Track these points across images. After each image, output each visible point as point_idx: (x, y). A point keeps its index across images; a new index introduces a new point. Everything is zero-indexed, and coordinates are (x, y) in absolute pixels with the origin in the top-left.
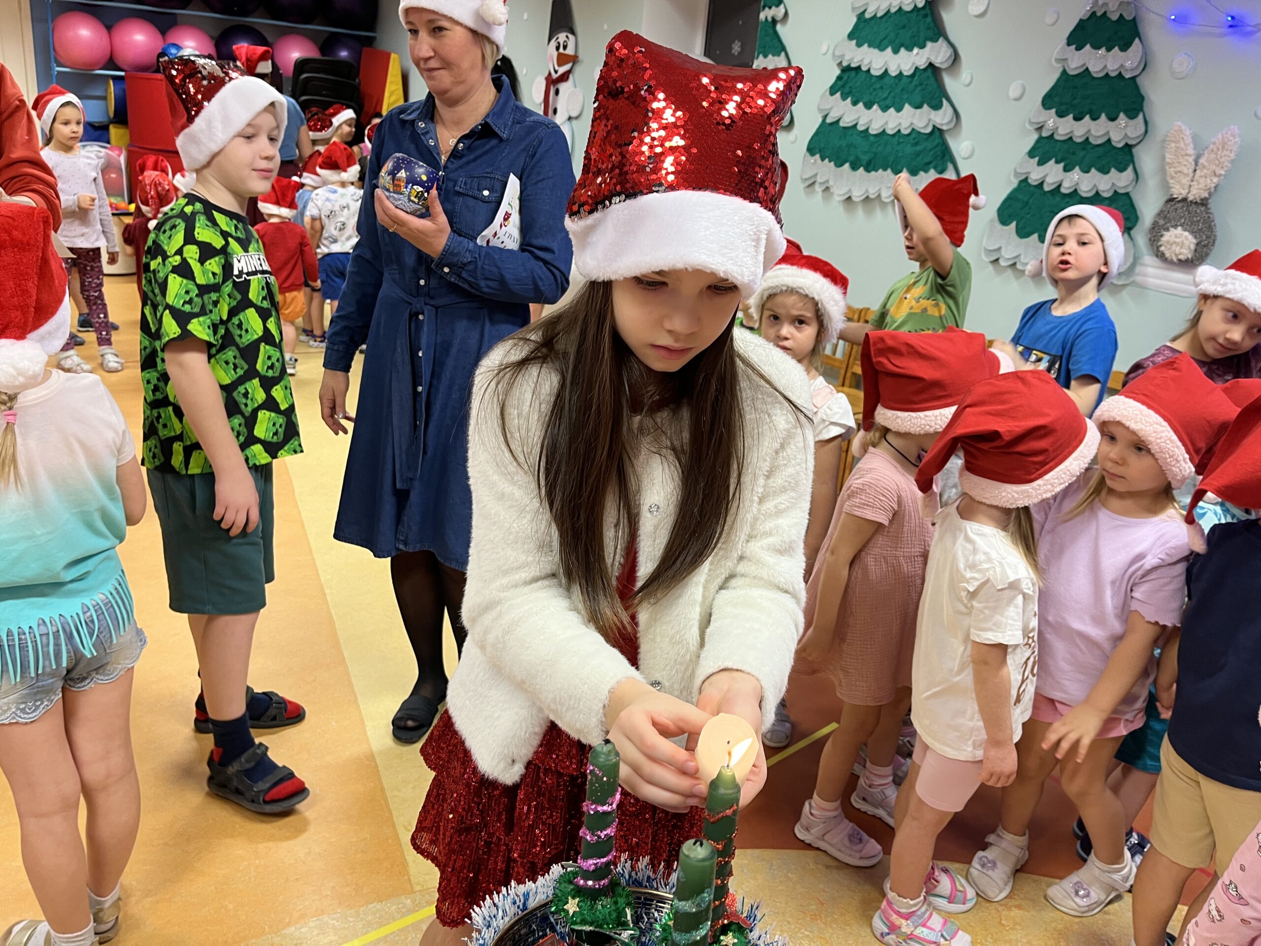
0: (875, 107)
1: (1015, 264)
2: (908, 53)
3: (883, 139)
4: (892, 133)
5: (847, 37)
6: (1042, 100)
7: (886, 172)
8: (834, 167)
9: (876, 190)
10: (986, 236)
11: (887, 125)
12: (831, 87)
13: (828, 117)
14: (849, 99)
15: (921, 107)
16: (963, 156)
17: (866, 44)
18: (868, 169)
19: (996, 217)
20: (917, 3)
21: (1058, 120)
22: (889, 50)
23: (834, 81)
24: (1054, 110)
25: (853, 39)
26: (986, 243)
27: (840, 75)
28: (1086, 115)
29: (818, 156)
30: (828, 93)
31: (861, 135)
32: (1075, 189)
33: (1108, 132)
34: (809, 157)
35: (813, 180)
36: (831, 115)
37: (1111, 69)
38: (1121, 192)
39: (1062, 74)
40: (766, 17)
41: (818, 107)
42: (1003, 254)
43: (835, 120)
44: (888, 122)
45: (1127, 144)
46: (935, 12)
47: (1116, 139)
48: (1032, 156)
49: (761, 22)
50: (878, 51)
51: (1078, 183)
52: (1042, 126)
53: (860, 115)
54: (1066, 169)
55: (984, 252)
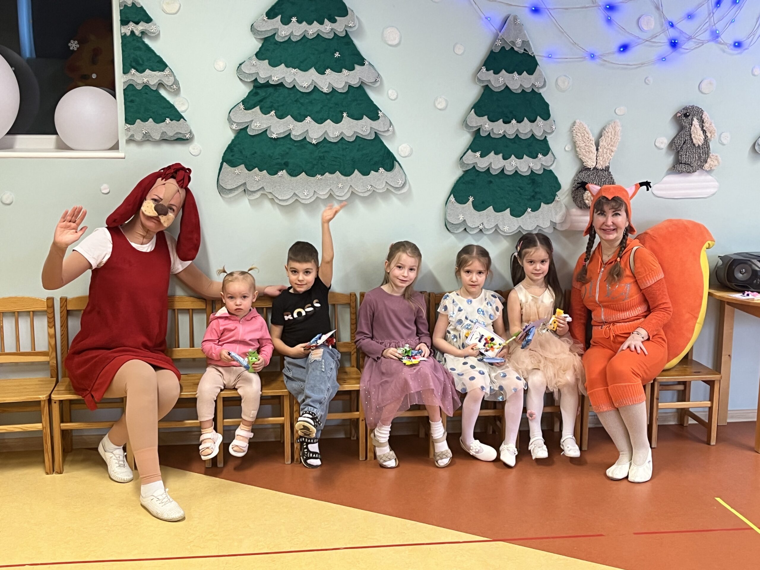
0: (309, 119)
1: (481, 230)
2: (336, 73)
3: (324, 147)
4: (335, 141)
5: (255, 57)
6: (473, 110)
7: (333, 175)
8: (268, 175)
9: (327, 191)
10: (447, 215)
11: (328, 134)
12: (244, 102)
13: (248, 130)
14: (273, 113)
15: (361, 118)
16: (403, 155)
17: (283, 64)
18: (311, 174)
19: (452, 198)
20: (337, 33)
21: (491, 123)
22: (313, 71)
23: (245, 97)
24: (486, 117)
25: (264, 59)
26: (450, 219)
27: (254, 91)
28: (512, 120)
29: (243, 166)
30: (242, 107)
31: (296, 144)
32: (516, 171)
33: (531, 130)
34: (230, 169)
35: (241, 190)
36: (253, 127)
37: (526, 87)
38: (549, 169)
39: (484, 90)
40: (132, 32)
41: (229, 120)
42: (469, 225)
43: (260, 132)
44: (328, 132)
45: (546, 137)
46: (352, 41)
47: (539, 134)
48: (474, 151)
49: (122, 37)
50: (299, 71)
51: (517, 167)
52: (480, 128)
53: (291, 127)
54: (505, 158)
55: (448, 226)
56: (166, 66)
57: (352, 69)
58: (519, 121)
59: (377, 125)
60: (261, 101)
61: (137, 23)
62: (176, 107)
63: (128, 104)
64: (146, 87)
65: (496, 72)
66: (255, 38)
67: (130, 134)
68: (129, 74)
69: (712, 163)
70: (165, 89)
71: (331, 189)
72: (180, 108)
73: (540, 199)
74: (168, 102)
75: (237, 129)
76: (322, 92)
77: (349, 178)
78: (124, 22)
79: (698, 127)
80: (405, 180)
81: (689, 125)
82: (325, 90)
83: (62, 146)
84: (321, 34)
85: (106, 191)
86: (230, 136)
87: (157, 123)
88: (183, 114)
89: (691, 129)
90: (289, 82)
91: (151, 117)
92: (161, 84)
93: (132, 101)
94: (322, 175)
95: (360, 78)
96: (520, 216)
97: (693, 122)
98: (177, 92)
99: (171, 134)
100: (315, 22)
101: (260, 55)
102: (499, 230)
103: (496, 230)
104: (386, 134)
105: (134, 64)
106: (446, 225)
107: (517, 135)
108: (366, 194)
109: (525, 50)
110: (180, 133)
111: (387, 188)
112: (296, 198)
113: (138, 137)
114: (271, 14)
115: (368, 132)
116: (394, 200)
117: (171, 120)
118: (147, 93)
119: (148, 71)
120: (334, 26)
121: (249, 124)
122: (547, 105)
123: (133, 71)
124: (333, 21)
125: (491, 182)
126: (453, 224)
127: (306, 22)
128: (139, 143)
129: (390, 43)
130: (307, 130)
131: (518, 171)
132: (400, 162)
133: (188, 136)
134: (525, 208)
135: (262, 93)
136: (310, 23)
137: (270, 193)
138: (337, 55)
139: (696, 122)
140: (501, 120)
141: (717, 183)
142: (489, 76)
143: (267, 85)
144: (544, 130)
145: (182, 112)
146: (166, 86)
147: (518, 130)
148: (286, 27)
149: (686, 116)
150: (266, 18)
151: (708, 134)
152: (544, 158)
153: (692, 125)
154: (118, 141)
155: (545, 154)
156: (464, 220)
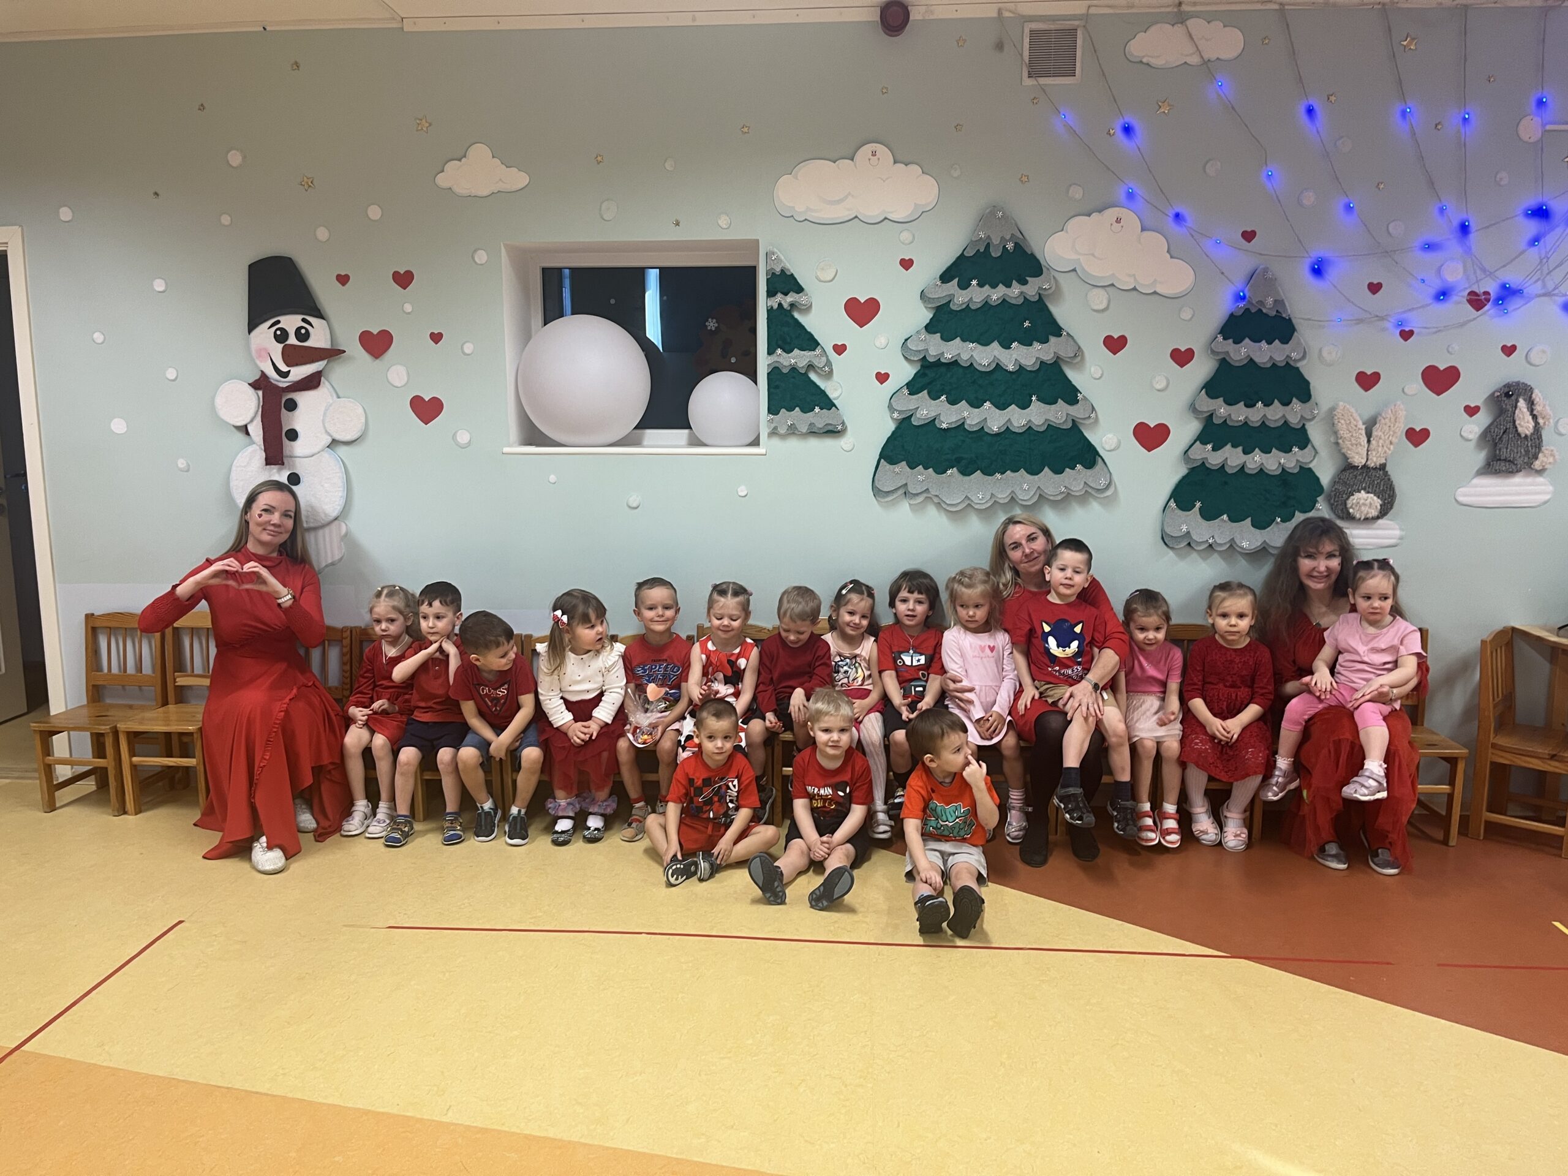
1: (1210, 545)
2: (1025, 347)
3: (1006, 438)
4: (1021, 431)
5: (924, 330)
6: (1204, 390)
7: (1017, 474)
8: (934, 474)
9: (1008, 494)
10: (1165, 523)
11: (1011, 423)
12: (908, 385)
13: (912, 419)
14: (943, 398)
15: (1055, 402)
16: (1108, 449)
17: (958, 338)
18: (988, 472)
19: (1172, 504)
20: (1028, 297)
21: (1229, 408)
22: (995, 344)
23: (910, 379)
24: (1222, 399)
25: (935, 333)
26: (1168, 530)
27: (921, 372)
28: (1258, 402)
29: (904, 463)
30: (906, 391)
31: (970, 436)
32: (1261, 469)
33: (1284, 416)
34: (888, 466)
35: (901, 492)
36: (918, 416)
37: (1278, 359)
38: (1307, 467)
39: (1220, 365)
40: (780, 305)
41: (891, 408)
42: (1194, 537)
43: (927, 422)
44: (1012, 420)
45: (1304, 425)
46: (1047, 307)
47: (1294, 421)
48: (1204, 443)
49: (768, 311)
50: (978, 345)
51: (1262, 464)
52: (1212, 414)
53: (966, 414)
54: (1245, 452)
55: (1166, 539)
56: (818, 344)
57: (1045, 341)
58: (1267, 404)
59: (1075, 411)
60: (930, 383)
61: (786, 294)
62: (827, 393)
63: (772, 390)
64: (794, 369)
65: (1238, 341)
66: (926, 307)
67: (773, 426)
68: (775, 355)
69: (1545, 459)
70: (816, 372)
71: (1013, 492)
72: (832, 395)
73: (1294, 506)
74: (818, 387)
75: (899, 418)
76: (1006, 371)
77: (1036, 477)
78: (771, 293)
79: (1525, 410)
80: (1110, 479)
81: (1512, 408)
82: (1011, 368)
83: (696, 442)
84: (1007, 299)
85: (743, 494)
86: (891, 427)
87: (805, 413)
88: (835, 402)
89: (1514, 413)
90: (965, 359)
91: (798, 406)
92: (811, 367)
93: (777, 387)
94: (1003, 473)
95: (1055, 353)
96: (1264, 528)
97: (1519, 404)
98: (829, 375)
99: (820, 424)
100: (1001, 285)
101: (930, 328)
102: (1235, 546)
103: (1231, 545)
104: (1087, 422)
105: (780, 342)
106: (1163, 538)
107: (1263, 422)
108: (1059, 498)
109: (1277, 311)
110: (831, 424)
111: (1086, 491)
112: (969, 502)
113: (782, 430)
114: (946, 277)
115: (1064, 419)
116: (1095, 506)
117: (821, 409)
118: (794, 378)
119: (796, 351)
120: (1024, 288)
121: (913, 411)
122: (1307, 383)
123: (779, 351)
124: (1024, 282)
125: (1226, 483)
126: (1172, 536)
127: (989, 285)
128: (783, 437)
129: (1096, 308)
130: (986, 418)
131: (1264, 469)
132: (1104, 457)
133: (840, 428)
134: (1273, 518)
135: (931, 374)
136: (994, 286)
137: (937, 496)
138: (1027, 324)
139: (1522, 404)
140: (1242, 403)
141: (1551, 488)
142: (1229, 346)
143: (938, 364)
144: (1302, 416)
145: (835, 399)
146: (817, 369)
147: (1265, 415)
148: (965, 292)
149: (1507, 395)
150: (939, 283)
151: (1541, 421)
152: (1301, 452)
153: (1516, 407)
154: (759, 435)
155: (1302, 448)
156: (1188, 533)
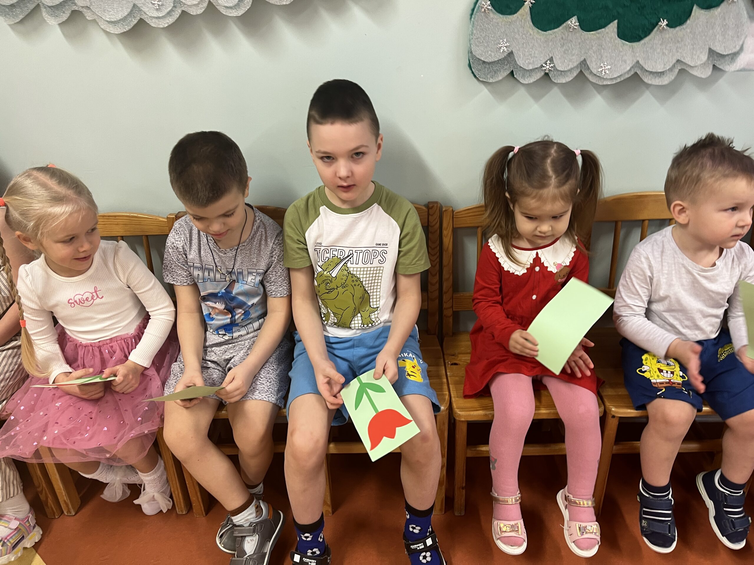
1: (547, 74)
10: (473, 41)
19: (485, 2)
26: (479, 52)
55: (475, 67)
96: (639, 39)
103: (581, 71)
106: (470, 66)
126: (484, 62)
134: (654, 21)
156: (511, 54)
